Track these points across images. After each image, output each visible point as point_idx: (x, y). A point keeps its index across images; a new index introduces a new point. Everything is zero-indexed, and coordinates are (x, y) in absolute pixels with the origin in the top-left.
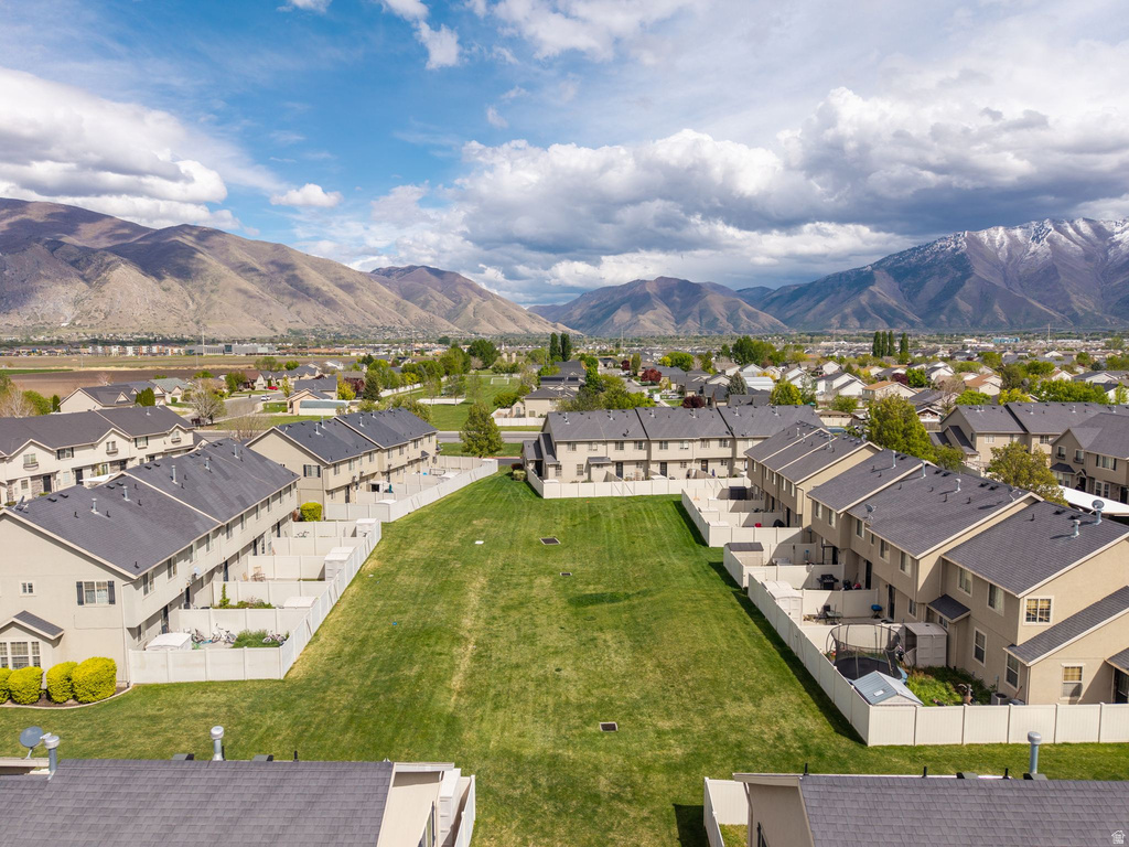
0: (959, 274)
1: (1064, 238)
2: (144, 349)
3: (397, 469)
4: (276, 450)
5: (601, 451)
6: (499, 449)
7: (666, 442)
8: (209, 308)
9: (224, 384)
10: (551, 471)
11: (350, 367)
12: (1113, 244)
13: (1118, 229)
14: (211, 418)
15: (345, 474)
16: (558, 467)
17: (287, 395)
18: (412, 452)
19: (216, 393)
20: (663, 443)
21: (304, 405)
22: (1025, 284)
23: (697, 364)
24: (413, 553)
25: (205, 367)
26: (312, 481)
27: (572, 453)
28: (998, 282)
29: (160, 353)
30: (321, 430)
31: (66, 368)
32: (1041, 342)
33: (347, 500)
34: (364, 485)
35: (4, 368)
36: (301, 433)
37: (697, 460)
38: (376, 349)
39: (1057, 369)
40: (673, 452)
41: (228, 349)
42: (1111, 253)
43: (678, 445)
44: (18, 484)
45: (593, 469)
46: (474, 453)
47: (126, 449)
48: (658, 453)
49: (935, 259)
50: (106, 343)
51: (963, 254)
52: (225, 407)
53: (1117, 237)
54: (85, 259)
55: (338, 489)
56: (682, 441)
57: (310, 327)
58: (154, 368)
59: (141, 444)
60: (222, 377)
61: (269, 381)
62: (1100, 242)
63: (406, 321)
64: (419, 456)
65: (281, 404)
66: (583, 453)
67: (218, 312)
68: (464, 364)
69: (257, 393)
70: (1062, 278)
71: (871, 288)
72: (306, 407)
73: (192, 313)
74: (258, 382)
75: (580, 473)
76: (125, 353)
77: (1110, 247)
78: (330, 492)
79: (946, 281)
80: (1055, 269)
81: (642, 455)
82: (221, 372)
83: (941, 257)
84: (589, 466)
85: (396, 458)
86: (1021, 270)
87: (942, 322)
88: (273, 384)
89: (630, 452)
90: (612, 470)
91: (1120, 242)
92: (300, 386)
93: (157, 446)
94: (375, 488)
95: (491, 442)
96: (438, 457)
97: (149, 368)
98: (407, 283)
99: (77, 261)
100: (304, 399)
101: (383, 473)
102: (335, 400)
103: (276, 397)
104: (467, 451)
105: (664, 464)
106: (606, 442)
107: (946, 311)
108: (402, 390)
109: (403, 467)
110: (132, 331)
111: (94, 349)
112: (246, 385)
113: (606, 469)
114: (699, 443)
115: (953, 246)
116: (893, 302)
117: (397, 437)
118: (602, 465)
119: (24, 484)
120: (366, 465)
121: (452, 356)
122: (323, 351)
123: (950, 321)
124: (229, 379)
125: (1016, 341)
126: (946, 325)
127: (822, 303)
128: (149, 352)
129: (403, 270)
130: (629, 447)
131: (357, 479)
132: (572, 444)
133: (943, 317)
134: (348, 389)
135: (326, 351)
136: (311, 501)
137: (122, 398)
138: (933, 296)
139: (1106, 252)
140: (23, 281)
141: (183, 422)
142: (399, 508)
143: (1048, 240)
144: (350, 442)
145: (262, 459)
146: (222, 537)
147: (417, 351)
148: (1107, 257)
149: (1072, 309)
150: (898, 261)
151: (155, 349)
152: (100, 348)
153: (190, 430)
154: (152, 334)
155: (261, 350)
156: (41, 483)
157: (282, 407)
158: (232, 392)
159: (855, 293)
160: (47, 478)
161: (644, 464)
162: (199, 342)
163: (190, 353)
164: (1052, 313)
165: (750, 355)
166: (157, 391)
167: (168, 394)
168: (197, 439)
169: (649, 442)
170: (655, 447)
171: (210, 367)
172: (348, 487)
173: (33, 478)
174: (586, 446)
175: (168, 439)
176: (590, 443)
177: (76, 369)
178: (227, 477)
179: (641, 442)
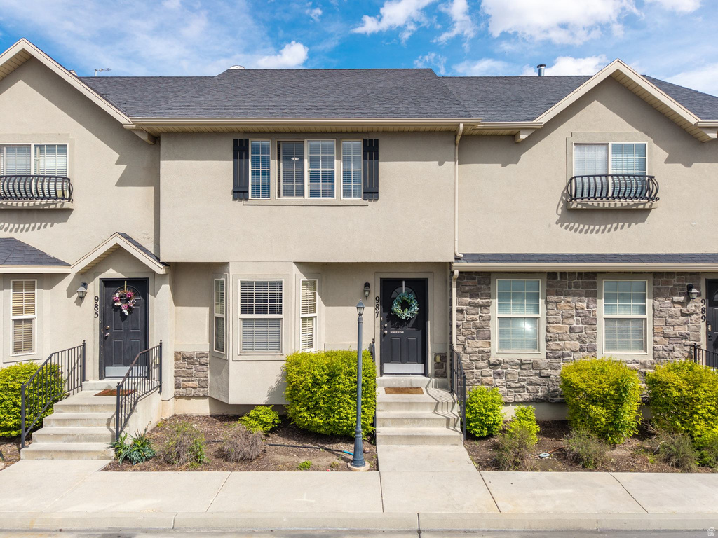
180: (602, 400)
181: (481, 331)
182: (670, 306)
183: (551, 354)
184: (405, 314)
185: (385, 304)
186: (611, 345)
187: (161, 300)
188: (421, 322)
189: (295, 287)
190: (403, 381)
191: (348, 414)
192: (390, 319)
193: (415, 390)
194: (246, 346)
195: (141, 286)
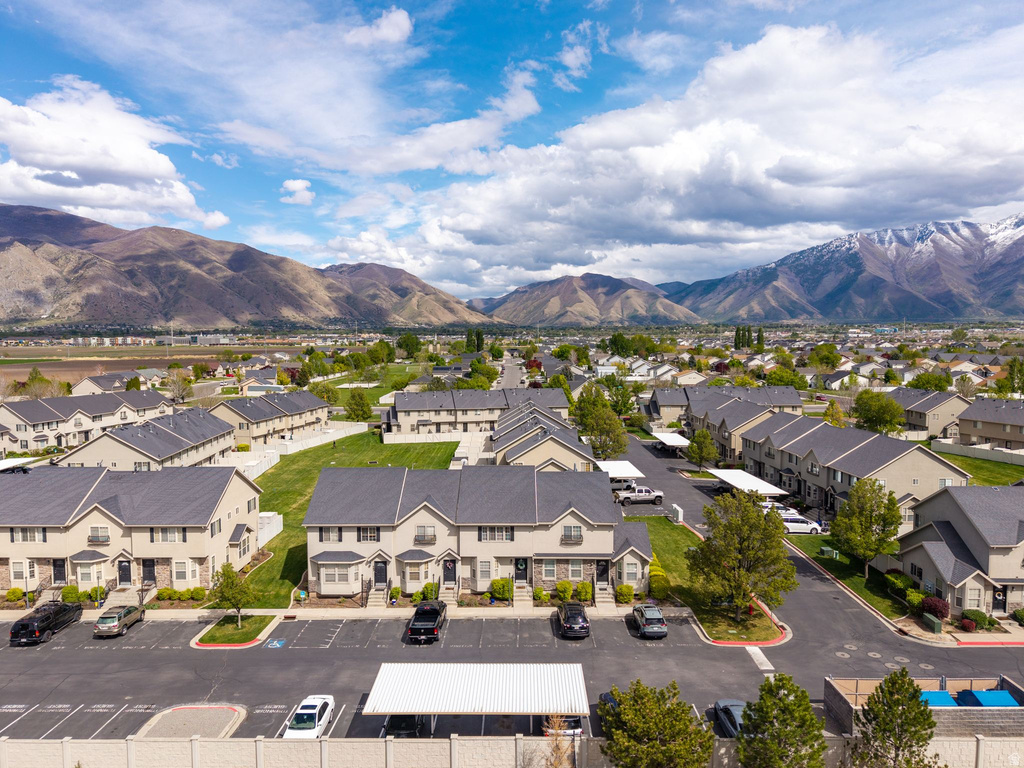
0: (853, 271)
1: (945, 239)
2: (120, 340)
3: (298, 428)
4: (223, 414)
5: (426, 416)
6: (370, 417)
7: (466, 411)
8: (176, 302)
9: (191, 373)
10: (394, 429)
11: (294, 357)
12: (988, 244)
13: (993, 231)
14: (183, 398)
15: (263, 428)
16: (399, 426)
17: (239, 381)
18: (309, 417)
19: (185, 380)
20: (465, 411)
21: (251, 389)
22: (911, 279)
23: (573, 356)
24: (295, 467)
25: (174, 357)
26: (244, 431)
27: (407, 418)
28: (888, 277)
29: (133, 344)
30: (250, 403)
31: (55, 358)
32: (917, 332)
33: (265, 443)
34: (276, 436)
35: (2, 358)
36: (239, 406)
37: (486, 422)
38: (325, 339)
39: (843, 360)
40: (471, 416)
41: (194, 340)
42: (987, 252)
43: (474, 412)
44: (71, 436)
45: (421, 427)
46: (353, 419)
47: (132, 417)
48: (461, 417)
49: (831, 258)
50: (85, 335)
51: (856, 253)
52: (194, 390)
53: (992, 238)
54: (64, 258)
55: (259, 437)
56: (476, 410)
57: (268, 319)
58: (130, 358)
59: (141, 414)
60: (190, 367)
61: (227, 370)
62: (977, 243)
63: (356, 313)
64: (314, 420)
65: (234, 388)
66: (414, 418)
67: (184, 305)
68: (389, 355)
69: (217, 379)
70: (944, 274)
71: (775, 283)
72: (251, 391)
73: (161, 307)
74: (218, 371)
75: (413, 430)
76: (103, 344)
77: (986, 246)
78: (255, 438)
79: (841, 277)
80: (938, 266)
81: (451, 419)
82: (188, 362)
83: (837, 255)
84: (418, 426)
85: (297, 421)
86: (908, 267)
87: (838, 313)
88: (231, 372)
89: (444, 417)
90: (433, 428)
91: (994, 242)
92: (249, 374)
93: (151, 415)
94: (283, 437)
95: (364, 412)
96: (329, 422)
97: (126, 358)
98: (357, 279)
99: (56, 259)
100: (251, 385)
101: (289, 429)
102: (275, 385)
103: (229, 383)
104: (348, 418)
105: (465, 424)
106: (428, 411)
107: (842, 303)
108: (331, 377)
109: (302, 426)
110: (105, 322)
111: (75, 340)
112: (208, 373)
113: (429, 427)
114: (488, 411)
115: (847, 245)
116: (795, 296)
117: (298, 408)
118: (426, 425)
119: (74, 436)
120: (277, 424)
121: (379, 349)
122: (278, 341)
123: (845, 313)
124: (195, 370)
125: (895, 331)
126: (842, 315)
127: (732, 296)
128: (124, 343)
129: (353, 267)
130: (443, 414)
131: (271, 432)
132: (408, 412)
133: (839, 310)
134: (286, 377)
135: (280, 341)
136: (244, 443)
137: (117, 384)
138: (830, 290)
139: (982, 251)
140: (7, 278)
141: (166, 399)
142: (293, 447)
143: (932, 241)
144: (268, 410)
145: (215, 418)
146: (194, 452)
147: (360, 342)
148: (983, 255)
149: (954, 302)
150: (798, 259)
151: (129, 340)
152: (80, 340)
153: (171, 405)
154: (124, 325)
155: (223, 341)
156: (83, 435)
157: (235, 390)
158: (197, 379)
159: (761, 288)
160: (87, 433)
161: (453, 424)
162: (168, 333)
163: (160, 343)
164: (936, 306)
165: (622, 348)
166: (142, 379)
167: (149, 379)
168: (175, 411)
169: (456, 411)
170: (459, 413)
171: (178, 357)
172: (265, 436)
173: (79, 433)
174: (417, 413)
175: (157, 411)
176: (419, 411)
177: (64, 359)
178: (197, 426)
179: (451, 410)
180: (562, 592)
181: (540, 573)
182: (587, 566)
183: (558, 578)
184: (521, 568)
185: (516, 565)
186: (573, 576)
187: (459, 565)
188: (526, 569)
189: (493, 562)
190: (521, 585)
191: (507, 595)
192: (517, 569)
193: (523, 587)
194: (482, 577)
195: (454, 561)
